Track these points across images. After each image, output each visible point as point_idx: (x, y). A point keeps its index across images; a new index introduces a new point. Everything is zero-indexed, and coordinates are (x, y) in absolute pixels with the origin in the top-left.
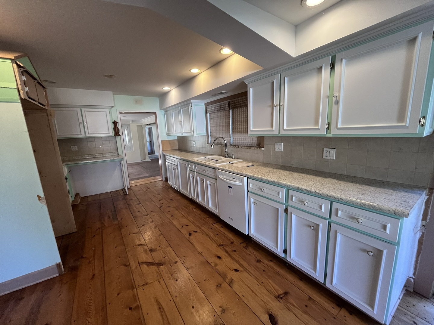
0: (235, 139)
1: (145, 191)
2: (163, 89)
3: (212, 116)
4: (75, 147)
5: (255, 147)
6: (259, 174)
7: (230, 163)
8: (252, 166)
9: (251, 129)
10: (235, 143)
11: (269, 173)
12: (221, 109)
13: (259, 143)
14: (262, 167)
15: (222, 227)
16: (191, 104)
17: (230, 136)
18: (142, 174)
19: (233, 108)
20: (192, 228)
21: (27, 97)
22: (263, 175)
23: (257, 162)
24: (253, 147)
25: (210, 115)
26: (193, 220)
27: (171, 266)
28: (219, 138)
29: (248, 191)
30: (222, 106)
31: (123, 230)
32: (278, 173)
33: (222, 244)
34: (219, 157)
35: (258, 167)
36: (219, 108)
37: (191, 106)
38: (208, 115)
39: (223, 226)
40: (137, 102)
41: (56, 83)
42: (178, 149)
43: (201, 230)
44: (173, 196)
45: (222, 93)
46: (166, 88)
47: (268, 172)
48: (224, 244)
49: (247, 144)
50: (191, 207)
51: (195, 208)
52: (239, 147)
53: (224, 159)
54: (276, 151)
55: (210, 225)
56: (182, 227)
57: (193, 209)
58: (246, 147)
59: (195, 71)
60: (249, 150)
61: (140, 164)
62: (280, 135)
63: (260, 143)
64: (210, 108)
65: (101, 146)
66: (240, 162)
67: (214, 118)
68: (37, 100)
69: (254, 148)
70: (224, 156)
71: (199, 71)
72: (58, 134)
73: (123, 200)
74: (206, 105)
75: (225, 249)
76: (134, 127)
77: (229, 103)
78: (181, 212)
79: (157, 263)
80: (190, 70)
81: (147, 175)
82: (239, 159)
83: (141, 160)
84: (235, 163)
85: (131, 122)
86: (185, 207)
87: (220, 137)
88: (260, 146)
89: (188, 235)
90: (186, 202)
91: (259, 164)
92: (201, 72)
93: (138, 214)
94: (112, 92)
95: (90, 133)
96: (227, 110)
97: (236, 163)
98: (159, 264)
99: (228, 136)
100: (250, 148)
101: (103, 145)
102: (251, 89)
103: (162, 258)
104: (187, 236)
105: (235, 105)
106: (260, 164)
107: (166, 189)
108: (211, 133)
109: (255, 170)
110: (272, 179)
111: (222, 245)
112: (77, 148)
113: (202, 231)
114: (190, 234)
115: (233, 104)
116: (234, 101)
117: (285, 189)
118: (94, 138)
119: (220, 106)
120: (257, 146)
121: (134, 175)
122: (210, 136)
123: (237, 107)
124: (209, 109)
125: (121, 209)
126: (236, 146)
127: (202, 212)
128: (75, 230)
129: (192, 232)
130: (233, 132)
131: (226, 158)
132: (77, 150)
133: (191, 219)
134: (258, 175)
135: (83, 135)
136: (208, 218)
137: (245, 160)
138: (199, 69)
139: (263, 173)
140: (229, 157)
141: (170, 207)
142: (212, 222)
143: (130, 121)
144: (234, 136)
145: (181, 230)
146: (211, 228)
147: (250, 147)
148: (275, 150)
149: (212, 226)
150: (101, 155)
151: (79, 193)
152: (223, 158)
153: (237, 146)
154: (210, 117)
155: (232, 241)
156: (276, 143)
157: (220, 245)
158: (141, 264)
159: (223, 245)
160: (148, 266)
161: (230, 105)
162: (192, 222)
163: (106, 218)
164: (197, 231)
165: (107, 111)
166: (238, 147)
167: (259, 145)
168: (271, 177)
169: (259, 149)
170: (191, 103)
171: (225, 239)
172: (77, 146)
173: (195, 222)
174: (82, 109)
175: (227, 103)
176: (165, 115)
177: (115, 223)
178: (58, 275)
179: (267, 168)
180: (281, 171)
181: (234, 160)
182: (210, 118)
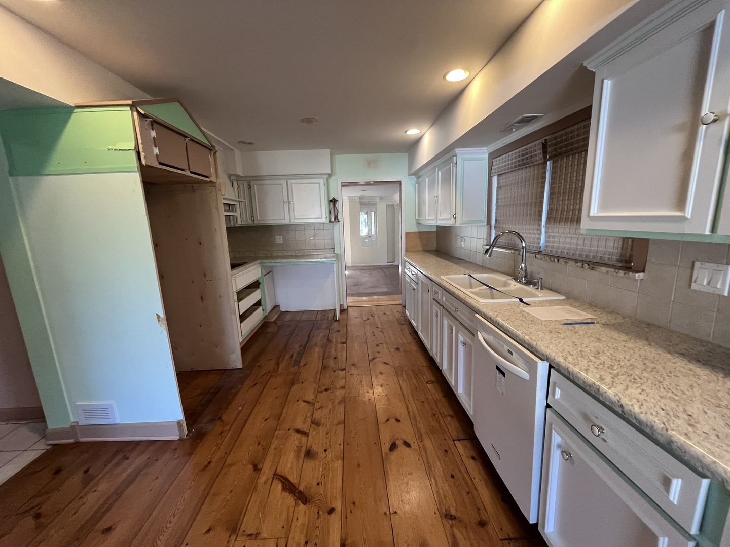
0: (551, 239)
1: (365, 319)
2: (407, 133)
3: (505, 180)
4: (280, 238)
5: (613, 266)
6: (592, 369)
7: (521, 300)
8: (584, 326)
9: (594, 211)
10: (550, 249)
11: (637, 372)
12: (523, 163)
13: (628, 255)
14: (623, 337)
15: (473, 458)
16: (455, 158)
17: (540, 230)
18: (378, 287)
19: (555, 156)
20: (406, 431)
21: (157, 163)
22: (608, 379)
23: (613, 312)
24: (606, 265)
25: (498, 180)
26: (416, 412)
27: (317, 515)
28: (510, 235)
29: (548, 406)
30: (527, 154)
31: (295, 387)
32: (684, 383)
33: (453, 512)
34: (503, 278)
35: (607, 332)
36: (519, 161)
37: (455, 162)
38: (495, 179)
39: (476, 457)
40: (369, 163)
41: (254, 144)
42: (435, 249)
43: (421, 445)
44: (405, 341)
45: (526, 121)
46: (413, 132)
47: (640, 365)
48: (458, 515)
49: (586, 256)
50: (428, 375)
51: (433, 382)
52: (558, 260)
53: (514, 285)
54: (695, 291)
55: (447, 439)
56: (388, 420)
57: (427, 383)
58: (580, 264)
59: (456, 76)
60: (587, 272)
61: (384, 270)
62: (716, 239)
63: (631, 256)
64: (500, 162)
65: (312, 238)
66: (551, 303)
67: (506, 186)
68: (185, 166)
69: (604, 269)
70: (516, 279)
71: (468, 74)
72: (258, 219)
73: (326, 328)
74: (493, 156)
75: (454, 537)
76: (382, 207)
77: (545, 146)
78: (403, 381)
79: (301, 491)
80: (444, 77)
81: (385, 290)
82: (557, 291)
83: (388, 263)
84: (535, 302)
85: (377, 200)
86: (413, 371)
87: (511, 232)
88: (628, 265)
89: (388, 446)
90: (422, 362)
91: (613, 321)
92: (473, 74)
93: (331, 363)
94: (328, 151)
95: (296, 217)
96: (539, 164)
97: (541, 304)
98: (302, 497)
99: (534, 230)
100: (593, 269)
101: (315, 236)
102: (608, 84)
103: (315, 484)
104: (386, 447)
105: (560, 148)
106: (620, 320)
107: (399, 324)
108: (496, 220)
109: (586, 341)
110: (644, 408)
111: (452, 518)
112: (282, 239)
113: (422, 449)
114: (393, 447)
115: (555, 144)
116: (561, 136)
117: (705, 483)
118: (304, 225)
119: (523, 155)
120: (620, 265)
121: (366, 287)
122: (495, 227)
123: (567, 152)
124: (496, 165)
125: (316, 345)
126: (552, 259)
127: (444, 396)
128: (241, 366)
129: (399, 443)
130: (549, 219)
131: (518, 285)
132: (282, 242)
133: (413, 407)
134: (587, 370)
135: (286, 221)
136: (449, 419)
137: (572, 298)
138: (466, 69)
139: (611, 367)
140: (528, 283)
141: (388, 364)
142: (454, 434)
143: (377, 198)
144: (550, 231)
145: (381, 427)
146: (446, 451)
147: (593, 264)
148: (690, 286)
149: (451, 443)
150: (311, 252)
151: (279, 305)
152: (513, 282)
153: (556, 258)
154: (498, 184)
155: (484, 517)
156: (697, 264)
157: (448, 516)
158: (277, 478)
159: (455, 518)
160: (284, 489)
161: (549, 150)
162: (411, 415)
163: (287, 357)
164: (411, 444)
165: (322, 181)
166: (556, 260)
167: (626, 262)
168: (642, 397)
169: (621, 273)
170: (456, 156)
171: (467, 500)
172: (281, 237)
173: (418, 419)
174: (288, 180)
175: (541, 146)
176: (417, 185)
177: (292, 370)
178: (177, 438)
179: (640, 344)
180: (704, 373)
181: (539, 293)
182: (498, 188)
